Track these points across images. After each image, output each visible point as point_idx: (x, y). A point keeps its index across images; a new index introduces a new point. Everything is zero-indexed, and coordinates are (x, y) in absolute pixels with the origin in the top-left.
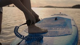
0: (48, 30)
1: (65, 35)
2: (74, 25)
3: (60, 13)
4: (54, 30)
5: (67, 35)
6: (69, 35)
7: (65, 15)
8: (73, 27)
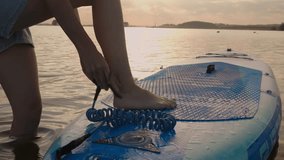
0: (178, 103)
1: (232, 119)
2: (269, 92)
3: (229, 50)
4: (196, 102)
5: (237, 119)
6: (246, 118)
7: (245, 57)
8: (264, 97)
